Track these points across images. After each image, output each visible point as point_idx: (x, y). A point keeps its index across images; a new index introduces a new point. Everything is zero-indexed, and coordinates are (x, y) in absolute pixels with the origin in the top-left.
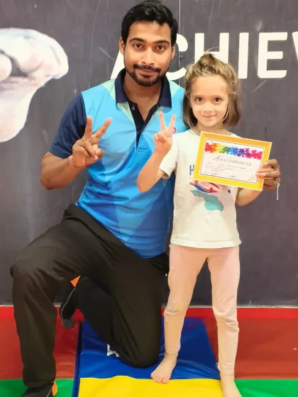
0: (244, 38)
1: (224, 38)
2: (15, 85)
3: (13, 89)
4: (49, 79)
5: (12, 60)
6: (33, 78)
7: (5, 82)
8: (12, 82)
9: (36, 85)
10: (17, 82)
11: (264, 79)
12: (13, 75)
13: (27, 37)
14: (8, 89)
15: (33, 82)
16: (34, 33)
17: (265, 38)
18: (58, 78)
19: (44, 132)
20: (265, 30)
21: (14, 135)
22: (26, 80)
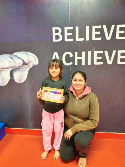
0: (89, 53)
1: (83, 53)
2: (24, 67)
3: (23, 68)
4: (33, 65)
5: (23, 60)
6: (29, 65)
7: (21, 66)
8: (23, 67)
9: (29, 67)
10: (24, 66)
11: (96, 65)
12: (23, 64)
13: (27, 54)
14: (22, 68)
15: (29, 66)
16: (29, 53)
17: (96, 53)
18: (36, 65)
19: (32, 80)
20: (96, 50)
21: (24, 81)
22: (27, 66)
